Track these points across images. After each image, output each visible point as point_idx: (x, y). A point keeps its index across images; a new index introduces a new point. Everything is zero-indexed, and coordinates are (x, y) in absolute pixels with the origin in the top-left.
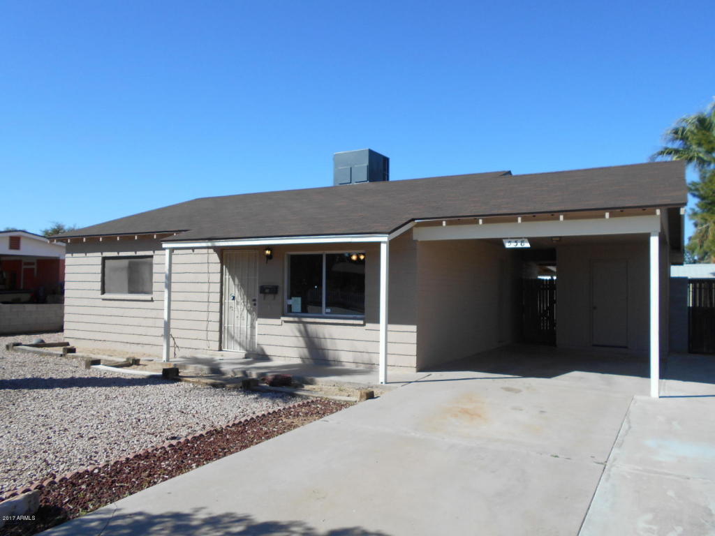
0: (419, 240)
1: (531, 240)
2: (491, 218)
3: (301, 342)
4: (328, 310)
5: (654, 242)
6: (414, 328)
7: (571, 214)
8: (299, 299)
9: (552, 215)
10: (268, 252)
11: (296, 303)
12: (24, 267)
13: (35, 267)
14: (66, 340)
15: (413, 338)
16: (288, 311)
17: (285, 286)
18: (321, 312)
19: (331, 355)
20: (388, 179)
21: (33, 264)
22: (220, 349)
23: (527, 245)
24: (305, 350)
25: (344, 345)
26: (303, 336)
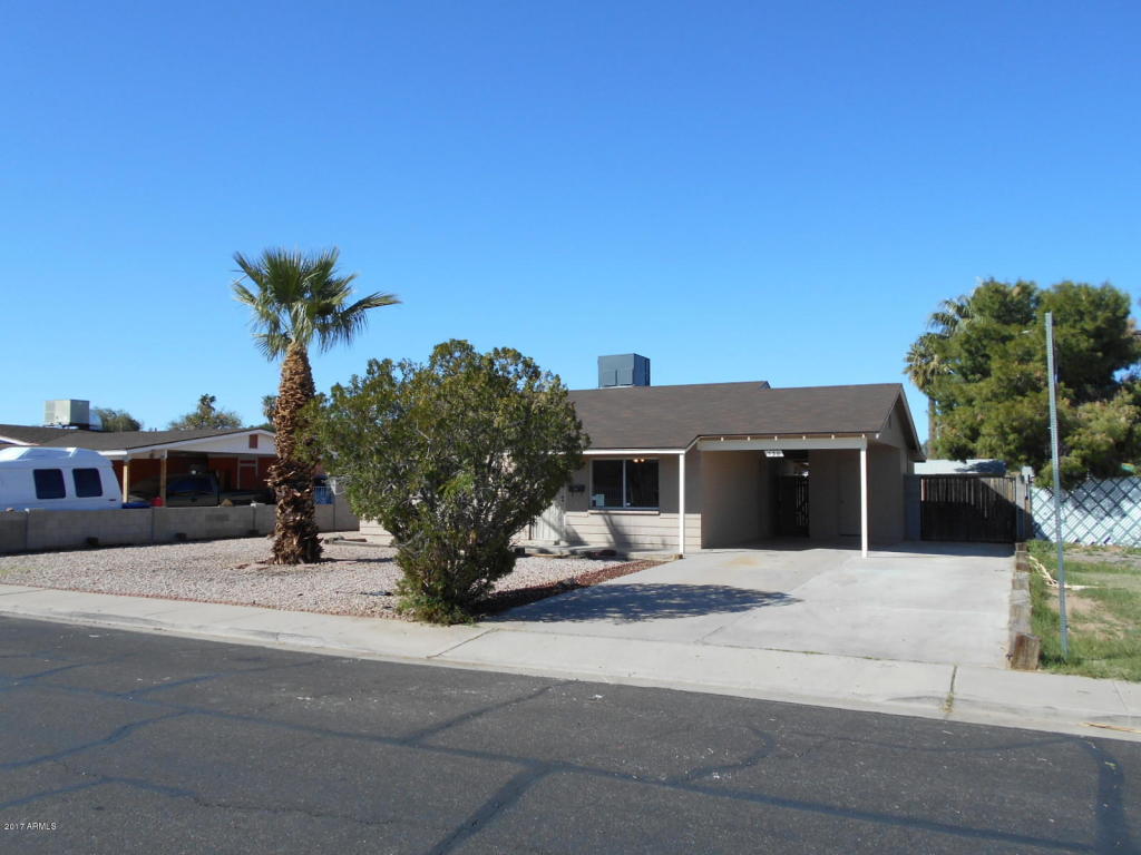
0: (703, 449)
1: (784, 451)
2: (755, 436)
3: (606, 530)
4: (629, 504)
5: (863, 455)
6: (699, 516)
7: (810, 435)
8: (603, 496)
9: (799, 435)
11: (600, 499)
12: (240, 465)
13: (256, 465)
14: (363, 537)
15: (699, 523)
16: (594, 505)
17: (590, 485)
18: (622, 506)
19: (632, 539)
20: (649, 384)
21: (254, 462)
22: (530, 539)
23: (782, 455)
24: (610, 536)
25: (643, 531)
26: (608, 525)
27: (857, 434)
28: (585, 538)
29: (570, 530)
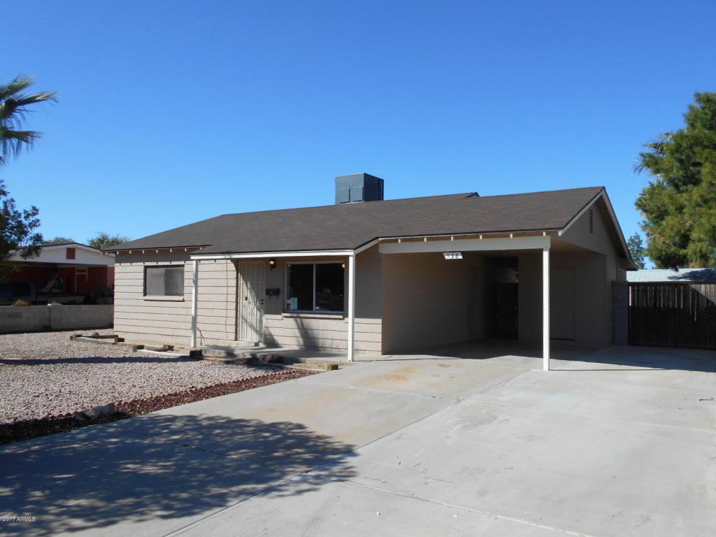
0: (384, 253)
1: (463, 253)
2: (433, 238)
3: (297, 333)
4: (318, 308)
5: (546, 255)
6: (380, 321)
7: (488, 234)
8: (296, 299)
9: (475, 235)
10: (272, 262)
11: (293, 302)
12: (77, 273)
13: (86, 273)
14: (116, 334)
15: (379, 328)
16: (286, 309)
17: (285, 289)
18: (312, 309)
19: (321, 343)
20: (382, 199)
21: (84, 271)
22: (236, 339)
23: (460, 257)
24: (301, 339)
25: (330, 335)
26: (299, 328)
27: (536, 232)
28: (279, 340)
29: (267, 333)
